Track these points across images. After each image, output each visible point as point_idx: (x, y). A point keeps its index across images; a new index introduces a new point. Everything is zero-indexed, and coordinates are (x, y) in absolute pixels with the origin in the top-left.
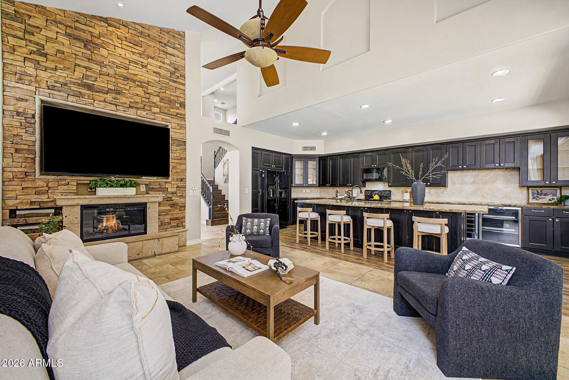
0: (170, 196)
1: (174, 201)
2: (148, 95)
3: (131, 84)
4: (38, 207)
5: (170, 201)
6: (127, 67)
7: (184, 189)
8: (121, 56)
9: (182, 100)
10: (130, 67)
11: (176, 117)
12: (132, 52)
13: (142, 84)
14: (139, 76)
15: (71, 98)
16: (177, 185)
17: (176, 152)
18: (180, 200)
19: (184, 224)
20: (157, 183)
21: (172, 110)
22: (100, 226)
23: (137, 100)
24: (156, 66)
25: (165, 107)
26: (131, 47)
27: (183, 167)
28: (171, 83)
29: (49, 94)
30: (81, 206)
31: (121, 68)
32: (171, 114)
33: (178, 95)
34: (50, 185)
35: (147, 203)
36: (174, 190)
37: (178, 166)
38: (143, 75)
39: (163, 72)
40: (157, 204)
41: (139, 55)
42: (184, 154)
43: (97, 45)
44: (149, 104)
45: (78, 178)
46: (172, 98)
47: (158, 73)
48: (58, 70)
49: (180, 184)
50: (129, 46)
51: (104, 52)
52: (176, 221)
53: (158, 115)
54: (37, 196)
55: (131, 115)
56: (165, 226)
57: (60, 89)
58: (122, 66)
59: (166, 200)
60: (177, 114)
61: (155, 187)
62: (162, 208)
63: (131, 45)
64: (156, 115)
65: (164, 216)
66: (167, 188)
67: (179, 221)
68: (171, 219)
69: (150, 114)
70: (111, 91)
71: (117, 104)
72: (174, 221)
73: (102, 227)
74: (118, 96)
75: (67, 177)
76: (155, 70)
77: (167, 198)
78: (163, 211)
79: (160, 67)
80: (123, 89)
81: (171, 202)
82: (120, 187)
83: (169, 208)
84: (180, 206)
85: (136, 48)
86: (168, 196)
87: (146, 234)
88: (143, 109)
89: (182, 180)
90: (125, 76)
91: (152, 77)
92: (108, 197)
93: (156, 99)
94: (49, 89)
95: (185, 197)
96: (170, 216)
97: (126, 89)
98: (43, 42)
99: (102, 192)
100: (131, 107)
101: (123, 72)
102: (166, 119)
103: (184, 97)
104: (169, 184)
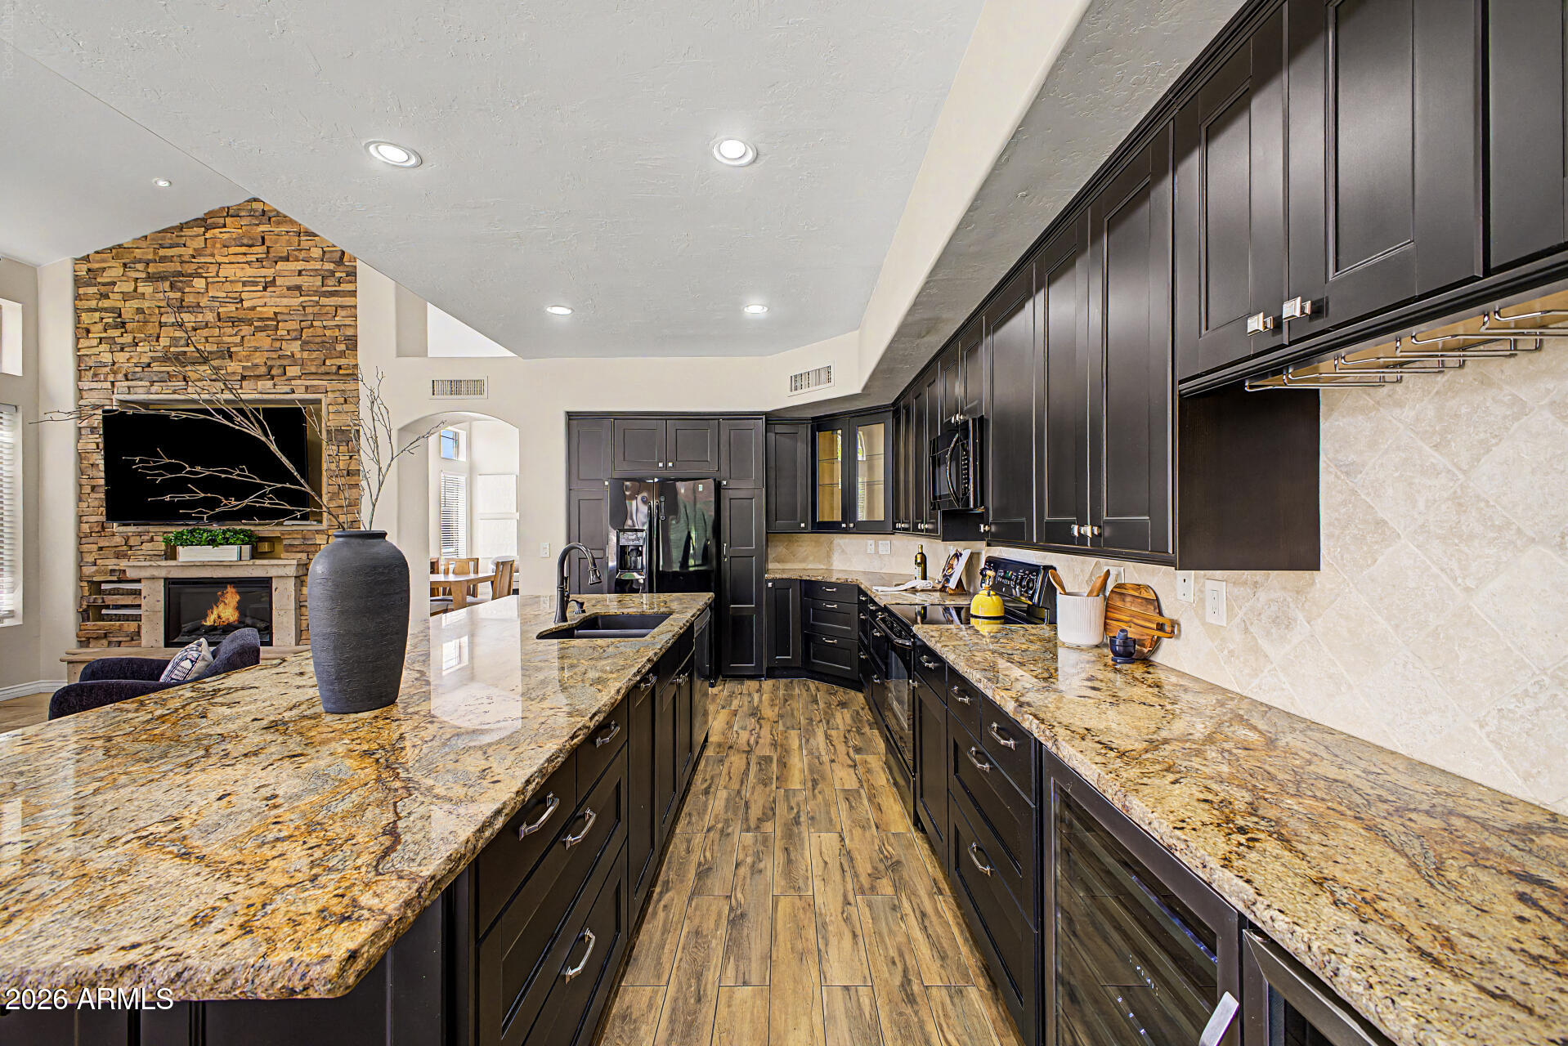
2: (278, 344)
3: (246, 330)
4: (114, 578)
6: (236, 299)
8: (228, 279)
9: (350, 332)
10: (244, 296)
11: (339, 377)
12: (247, 262)
13: (265, 323)
14: (258, 309)
15: (158, 387)
17: (336, 458)
20: (299, 534)
21: (328, 362)
23: (255, 361)
24: (291, 274)
25: (312, 360)
26: (245, 254)
27: (352, 490)
28: (324, 300)
29: (129, 388)
30: (164, 579)
31: (227, 304)
32: (326, 371)
33: (339, 323)
34: (131, 541)
35: (272, 578)
37: (341, 493)
38: (269, 304)
39: (305, 281)
40: (292, 583)
41: (258, 265)
42: (357, 462)
43: (190, 275)
44: (279, 362)
45: (165, 529)
46: (328, 333)
47: (298, 288)
48: (140, 344)
50: (241, 253)
51: (199, 284)
53: (299, 382)
54: (116, 561)
55: (248, 394)
57: (142, 375)
58: (228, 300)
60: (340, 367)
61: (296, 542)
63: (243, 249)
64: (293, 382)
66: (319, 545)
69: (282, 382)
70: (214, 356)
74: (225, 363)
75: (151, 528)
76: (288, 284)
79: (300, 273)
80: (231, 345)
82: (207, 545)
85: (254, 252)
87: (272, 645)
88: (269, 375)
90: (235, 317)
91: (285, 301)
92: (192, 563)
93: (293, 349)
94: (127, 380)
97: (236, 345)
98: (120, 304)
100: (244, 377)
101: (232, 310)
102: (314, 386)
103: (352, 323)
104: (320, 535)
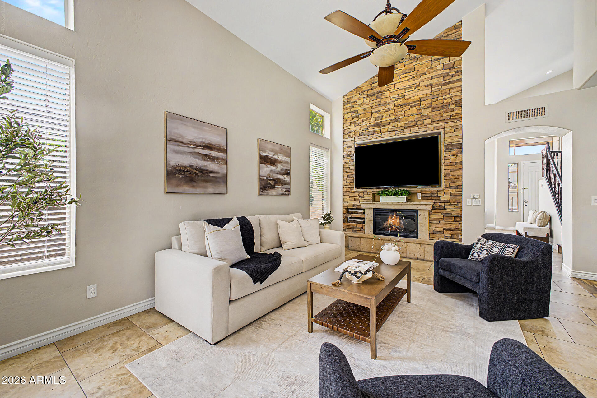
0: (443, 204)
1: (447, 210)
2: (420, 111)
3: (406, 108)
4: (355, 208)
5: (442, 209)
6: (403, 96)
7: (460, 197)
8: (399, 89)
9: (457, 99)
10: (406, 94)
11: (451, 120)
12: (407, 80)
13: (415, 103)
14: (412, 98)
15: (370, 137)
16: (451, 193)
17: (449, 157)
18: (455, 209)
19: (460, 237)
20: (429, 192)
21: (445, 115)
22: (385, 224)
23: (410, 120)
24: (427, 79)
25: (438, 115)
27: (458, 172)
28: (444, 87)
29: (360, 139)
30: (374, 209)
31: (398, 99)
32: (444, 119)
33: (452, 95)
34: (360, 195)
35: (418, 210)
36: (447, 198)
37: (452, 173)
38: (417, 95)
39: (434, 81)
40: (427, 212)
41: (412, 80)
42: (461, 158)
44: (421, 119)
45: (373, 190)
46: (445, 101)
47: (431, 85)
48: (364, 122)
49: (454, 192)
50: (404, 77)
52: (450, 232)
53: (430, 126)
54: (355, 202)
55: (407, 134)
56: (437, 235)
57: (365, 133)
59: (438, 209)
60: (451, 116)
61: (427, 195)
62: (433, 216)
64: (428, 126)
65: (436, 224)
66: (440, 196)
67: (454, 232)
68: (444, 229)
69: (422, 127)
70: (392, 121)
71: (395, 129)
72: (447, 232)
73: (387, 224)
74: (397, 123)
75: (368, 190)
76: (426, 84)
77: (439, 206)
78: (436, 220)
79: (432, 78)
80: (400, 115)
81: (444, 211)
82: (394, 196)
83: (442, 217)
84: (455, 216)
85: (410, 75)
86: (441, 204)
87: (417, 238)
88: (416, 125)
89: (457, 187)
90: (402, 104)
91: (424, 92)
92: (387, 203)
93: (428, 112)
94: (360, 136)
95: (462, 206)
96: (443, 225)
97: (402, 115)
98: (358, 109)
99: (384, 199)
100: (405, 128)
101: (401, 101)
102: (438, 127)
103: (460, 94)
104: (441, 192)
